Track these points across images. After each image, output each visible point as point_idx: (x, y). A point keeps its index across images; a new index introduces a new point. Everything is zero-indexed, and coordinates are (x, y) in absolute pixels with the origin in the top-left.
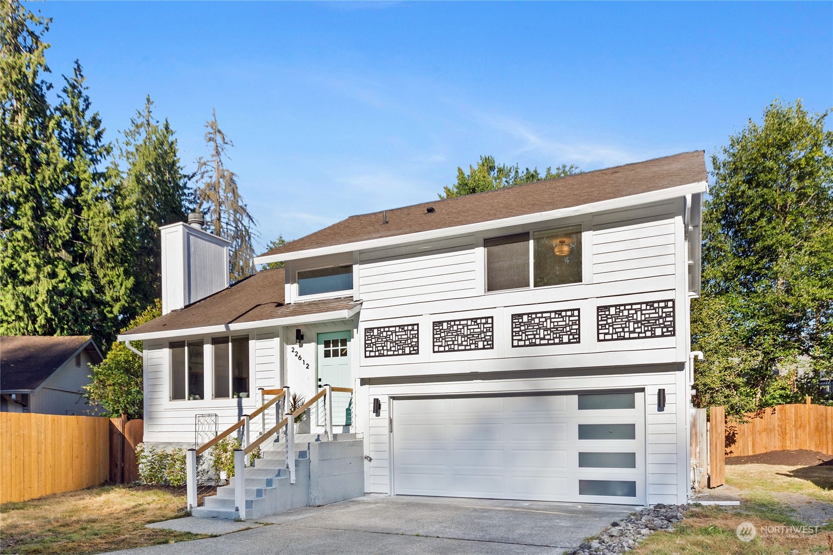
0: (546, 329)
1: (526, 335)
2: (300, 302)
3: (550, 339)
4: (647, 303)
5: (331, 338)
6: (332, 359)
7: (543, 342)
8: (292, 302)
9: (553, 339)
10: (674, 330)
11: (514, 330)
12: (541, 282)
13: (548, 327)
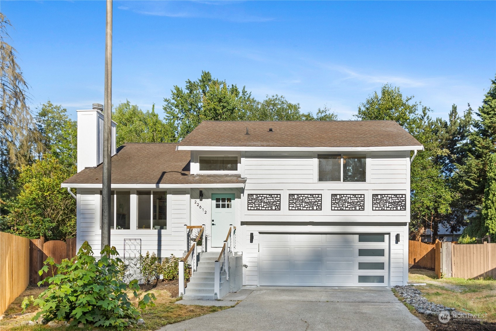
0: (348, 203)
1: (338, 205)
2: (200, 174)
3: (350, 208)
4: (394, 195)
5: (221, 197)
6: (221, 209)
7: (347, 209)
8: (195, 174)
9: (352, 208)
10: (405, 208)
11: (333, 202)
12: (346, 179)
13: (350, 202)
